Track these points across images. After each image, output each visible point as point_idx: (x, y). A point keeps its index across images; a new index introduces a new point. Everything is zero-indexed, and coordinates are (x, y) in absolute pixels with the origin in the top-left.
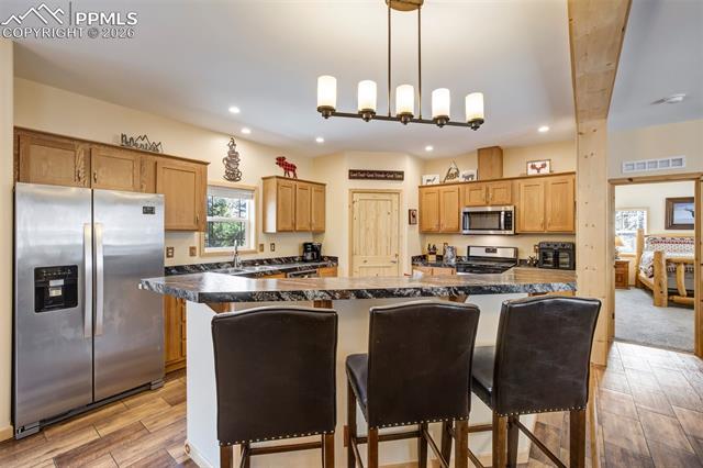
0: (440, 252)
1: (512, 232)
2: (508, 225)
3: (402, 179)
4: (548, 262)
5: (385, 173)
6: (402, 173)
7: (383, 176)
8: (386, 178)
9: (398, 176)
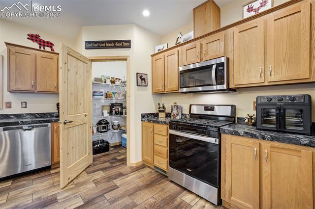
0: (168, 110)
1: (225, 87)
2: (220, 80)
3: (129, 47)
4: (270, 122)
5: (114, 42)
6: (129, 41)
7: (113, 45)
8: (115, 47)
9: (126, 44)
